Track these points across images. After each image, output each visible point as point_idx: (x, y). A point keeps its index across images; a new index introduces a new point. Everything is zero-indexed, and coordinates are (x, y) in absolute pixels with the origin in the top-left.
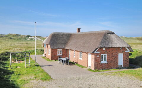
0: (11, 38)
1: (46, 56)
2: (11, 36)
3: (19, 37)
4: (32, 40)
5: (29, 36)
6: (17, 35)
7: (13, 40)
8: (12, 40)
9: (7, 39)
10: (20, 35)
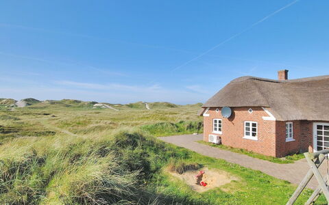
0: (68, 106)
1: (220, 143)
2: (67, 103)
3: (80, 104)
4: (99, 108)
5: (94, 103)
6: (76, 101)
7: (72, 109)
8: (69, 108)
9: (62, 107)
10: (80, 102)
